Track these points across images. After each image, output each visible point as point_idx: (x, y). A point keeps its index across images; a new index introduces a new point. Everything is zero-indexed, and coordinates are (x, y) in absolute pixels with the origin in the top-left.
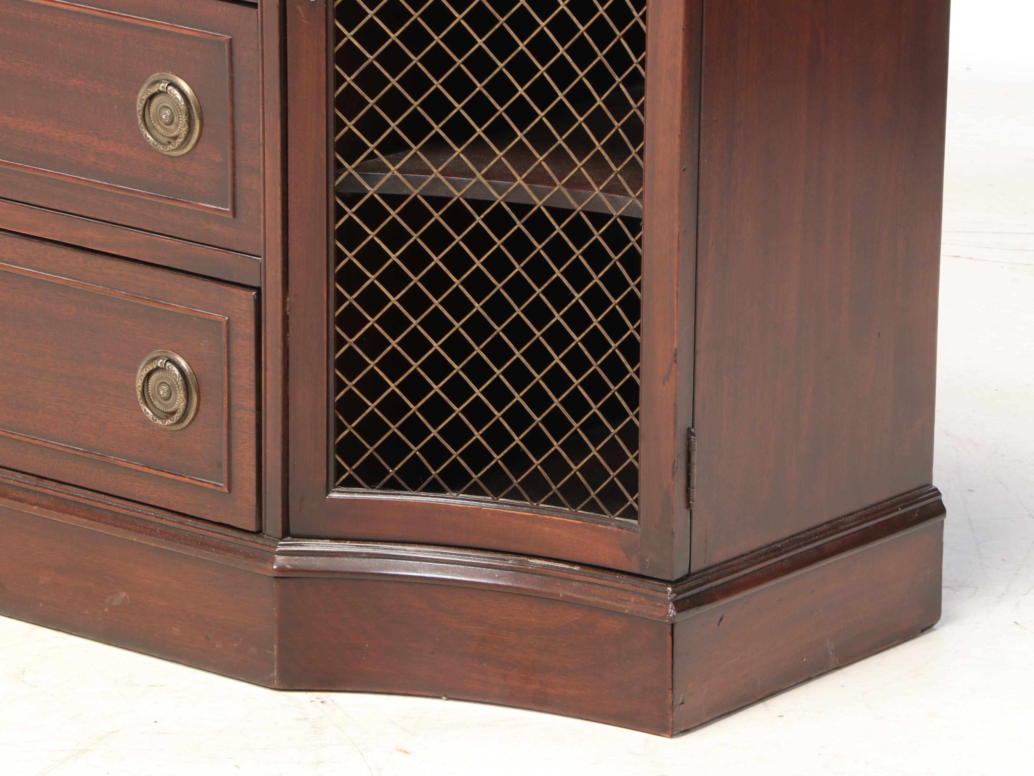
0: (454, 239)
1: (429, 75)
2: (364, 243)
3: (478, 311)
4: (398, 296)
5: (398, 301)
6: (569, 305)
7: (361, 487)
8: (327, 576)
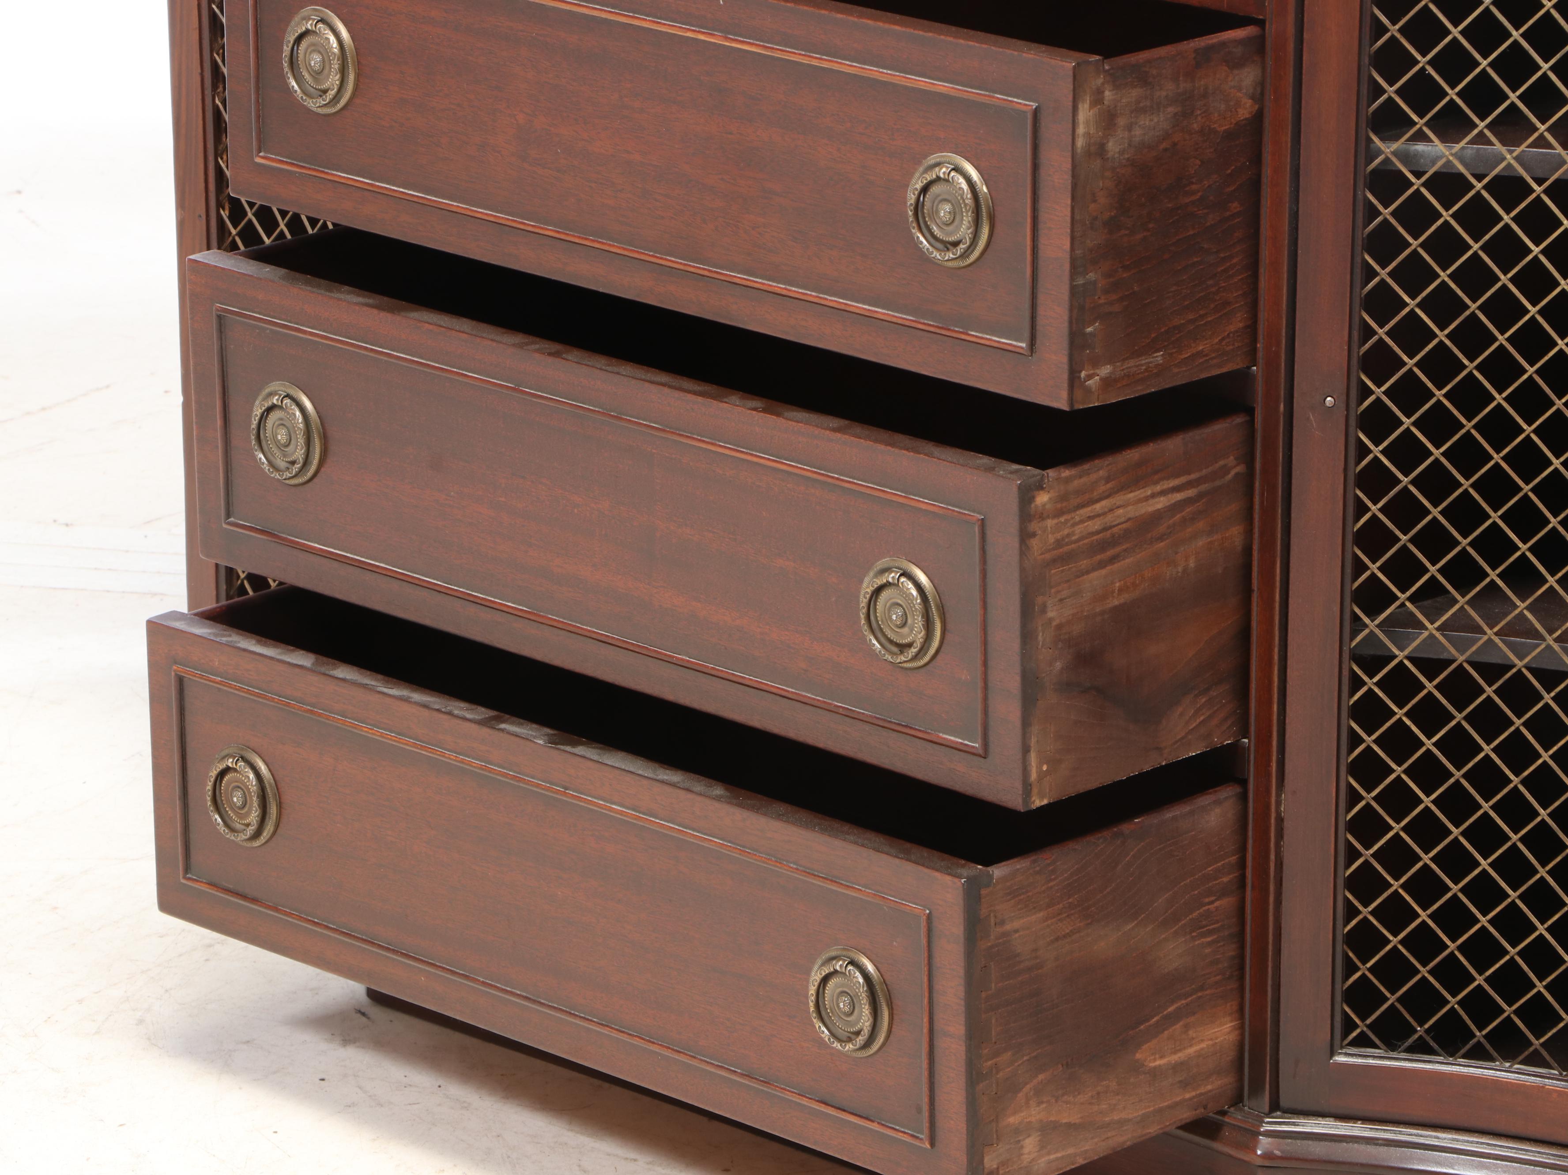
0: (1513, 723)
1: (1484, 504)
2: (1388, 724)
4: (1434, 796)
5: (1433, 802)
7: (1377, 1048)
8: (1327, 1166)
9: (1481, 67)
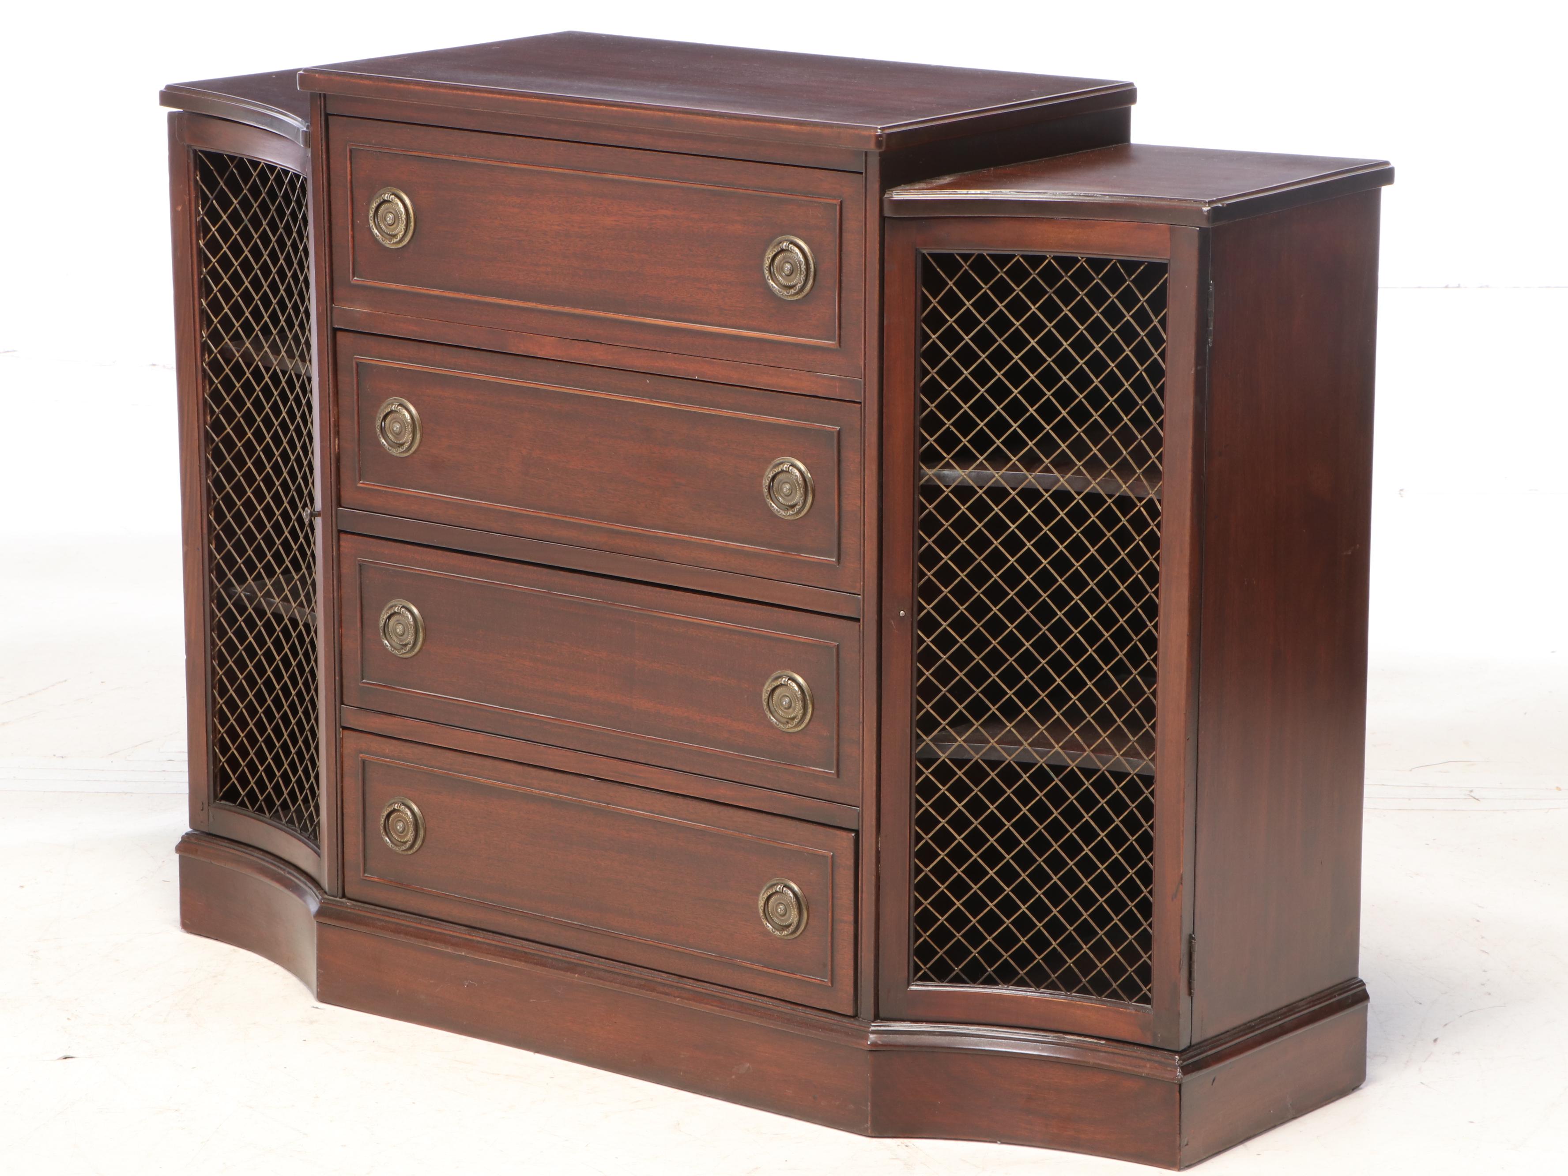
0: (1006, 792)
1: (988, 670)
2: (937, 796)
3: (1024, 846)
4: (963, 835)
5: (962, 839)
6: (1096, 841)
7: (934, 981)
8: (908, 1049)
9: (980, 426)
